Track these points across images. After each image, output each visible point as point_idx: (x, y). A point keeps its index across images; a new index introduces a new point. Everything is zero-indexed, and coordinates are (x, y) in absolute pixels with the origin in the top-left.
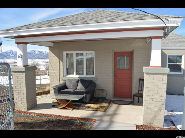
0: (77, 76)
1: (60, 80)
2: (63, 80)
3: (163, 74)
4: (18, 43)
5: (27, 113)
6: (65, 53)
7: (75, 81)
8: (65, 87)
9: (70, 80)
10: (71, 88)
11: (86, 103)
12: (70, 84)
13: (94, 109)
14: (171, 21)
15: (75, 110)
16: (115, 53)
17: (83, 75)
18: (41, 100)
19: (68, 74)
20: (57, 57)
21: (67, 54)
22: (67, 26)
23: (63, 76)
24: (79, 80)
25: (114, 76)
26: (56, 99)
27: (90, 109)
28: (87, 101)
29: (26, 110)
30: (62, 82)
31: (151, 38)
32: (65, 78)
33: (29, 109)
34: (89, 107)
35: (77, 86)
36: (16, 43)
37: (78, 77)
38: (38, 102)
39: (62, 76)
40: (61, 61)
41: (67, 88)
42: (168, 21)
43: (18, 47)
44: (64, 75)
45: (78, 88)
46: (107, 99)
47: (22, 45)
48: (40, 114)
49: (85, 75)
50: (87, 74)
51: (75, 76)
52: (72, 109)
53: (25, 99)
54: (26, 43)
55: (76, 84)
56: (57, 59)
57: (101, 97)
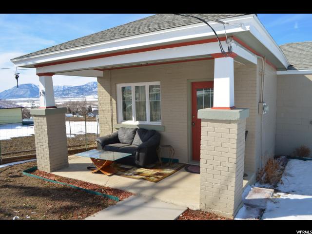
0: (137, 123)
1: (112, 129)
2: (117, 129)
3: (230, 122)
4: (39, 75)
5: (50, 175)
6: (119, 86)
7: (132, 131)
8: (115, 139)
9: (124, 129)
10: (125, 141)
12: (123, 135)
13: (144, 177)
15: (114, 176)
16: (193, 84)
17: (145, 122)
18: (73, 160)
19: (125, 119)
20: (107, 90)
23: (118, 123)
24: (137, 129)
25: (192, 124)
26: (93, 159)
27: (137, 176)
28: (141, 164)
29: (48, 171)
30: (115, 131)
32: (119, 126)
33: (53, 170)
34: (139, 174)
35: (133, 139)
36: (37, 74)
37: (138, 125)
38: (70, 162)
39: (115, 123)
40: (113, 100)
41: (119, 142)
43: (40, 80)
44: (119, 121)
45: (133, 143)
46: (180, 162)
47: (44, 77)
49: (148, 122)
50: (152, 120)
51: (134, 123)
52: (110, 174)
54: (52, 74)
55: (132, 137)
56: (107, 96)
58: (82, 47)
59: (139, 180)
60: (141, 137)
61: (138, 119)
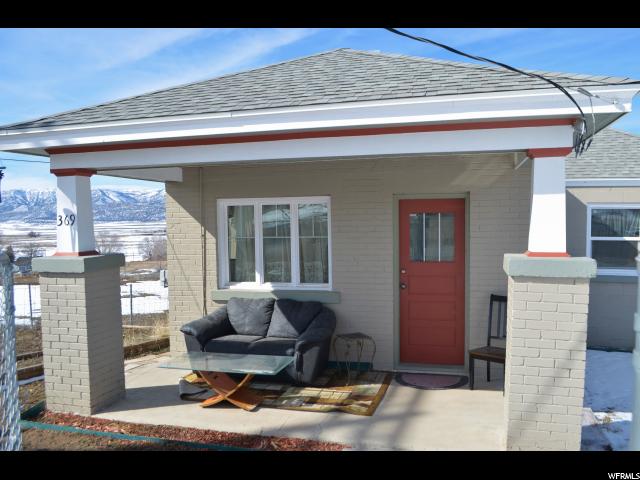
0: (268, 287)
1: (205, 302)
2: (216, 301)
3: (574, 281)
4: (58, 173)
5: (93, 421)
6: (223, 205)
7: (261, 305)
8: (223, 326)
9: (242, 302)
10: (247, 329)
11: (304, 385)
12: (242, 316)
13: (333, 407)
14: (597, 97)
15: (263, 411)
16: (401, 203)
17: (288, 285)
18: (139, 374)
19: (234, 279)
20: (196, 218)
21: (231, 209)
22: (235, 115)
23: (219, 288)
24: (274, 301)
25: (400, 286)
26: (195, 372)
27: (316, 406)
29: (86, 413)
30: (213, 309)
31: (531, 154)
32: (223, 295)
33: (97, 408)
34: (313, 400)
35: (269, 322)
36: (52, 171)
37: (274, 292)
38: (131, 384)
39: (212, 287)
40: (208, 235)
41: (232, 331)
42: (587, 97)
43: (60, 185)
44: (222, 285)
45: (271, 332)
46: (375, 368)
47: (72, 179)
48: (140, 425)
49: (295, 284)
50: (303, 280)
51: (258, 287)
52: (252, 407)
53: (85, 373)
54: (89, 172)
55: (265, 317)
56: (194, 227)
57: (356, 361)
58: (228, 115)
59: (331, 415)
60: (289, 319)
61: (267, 279)
